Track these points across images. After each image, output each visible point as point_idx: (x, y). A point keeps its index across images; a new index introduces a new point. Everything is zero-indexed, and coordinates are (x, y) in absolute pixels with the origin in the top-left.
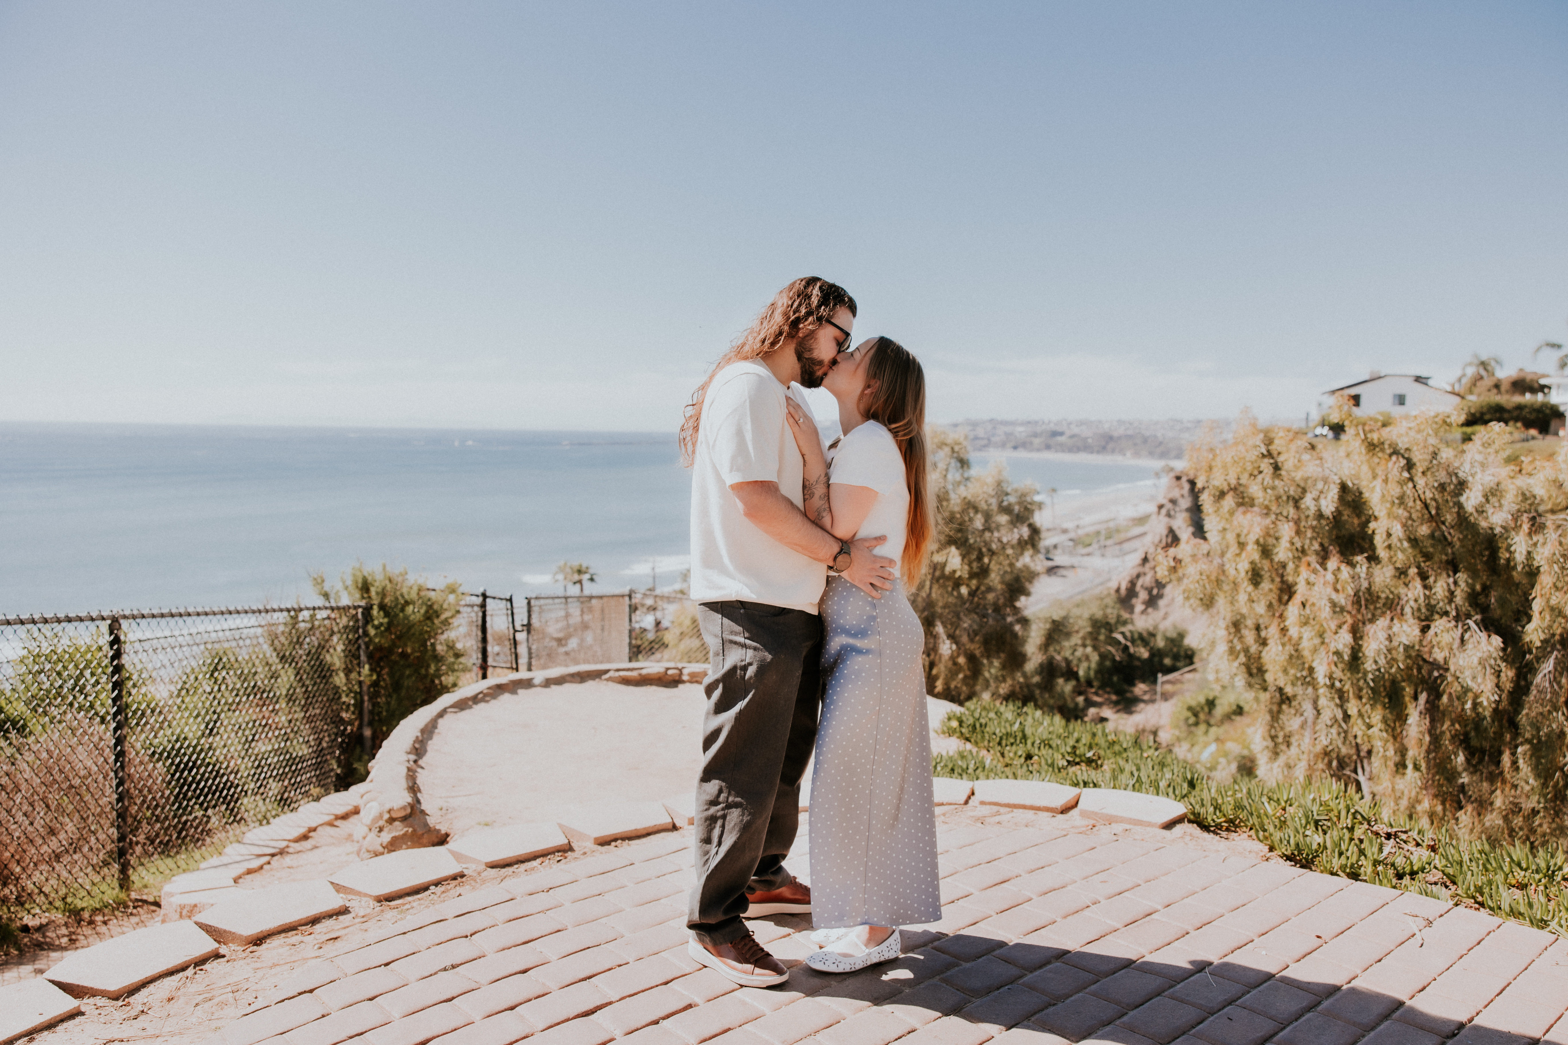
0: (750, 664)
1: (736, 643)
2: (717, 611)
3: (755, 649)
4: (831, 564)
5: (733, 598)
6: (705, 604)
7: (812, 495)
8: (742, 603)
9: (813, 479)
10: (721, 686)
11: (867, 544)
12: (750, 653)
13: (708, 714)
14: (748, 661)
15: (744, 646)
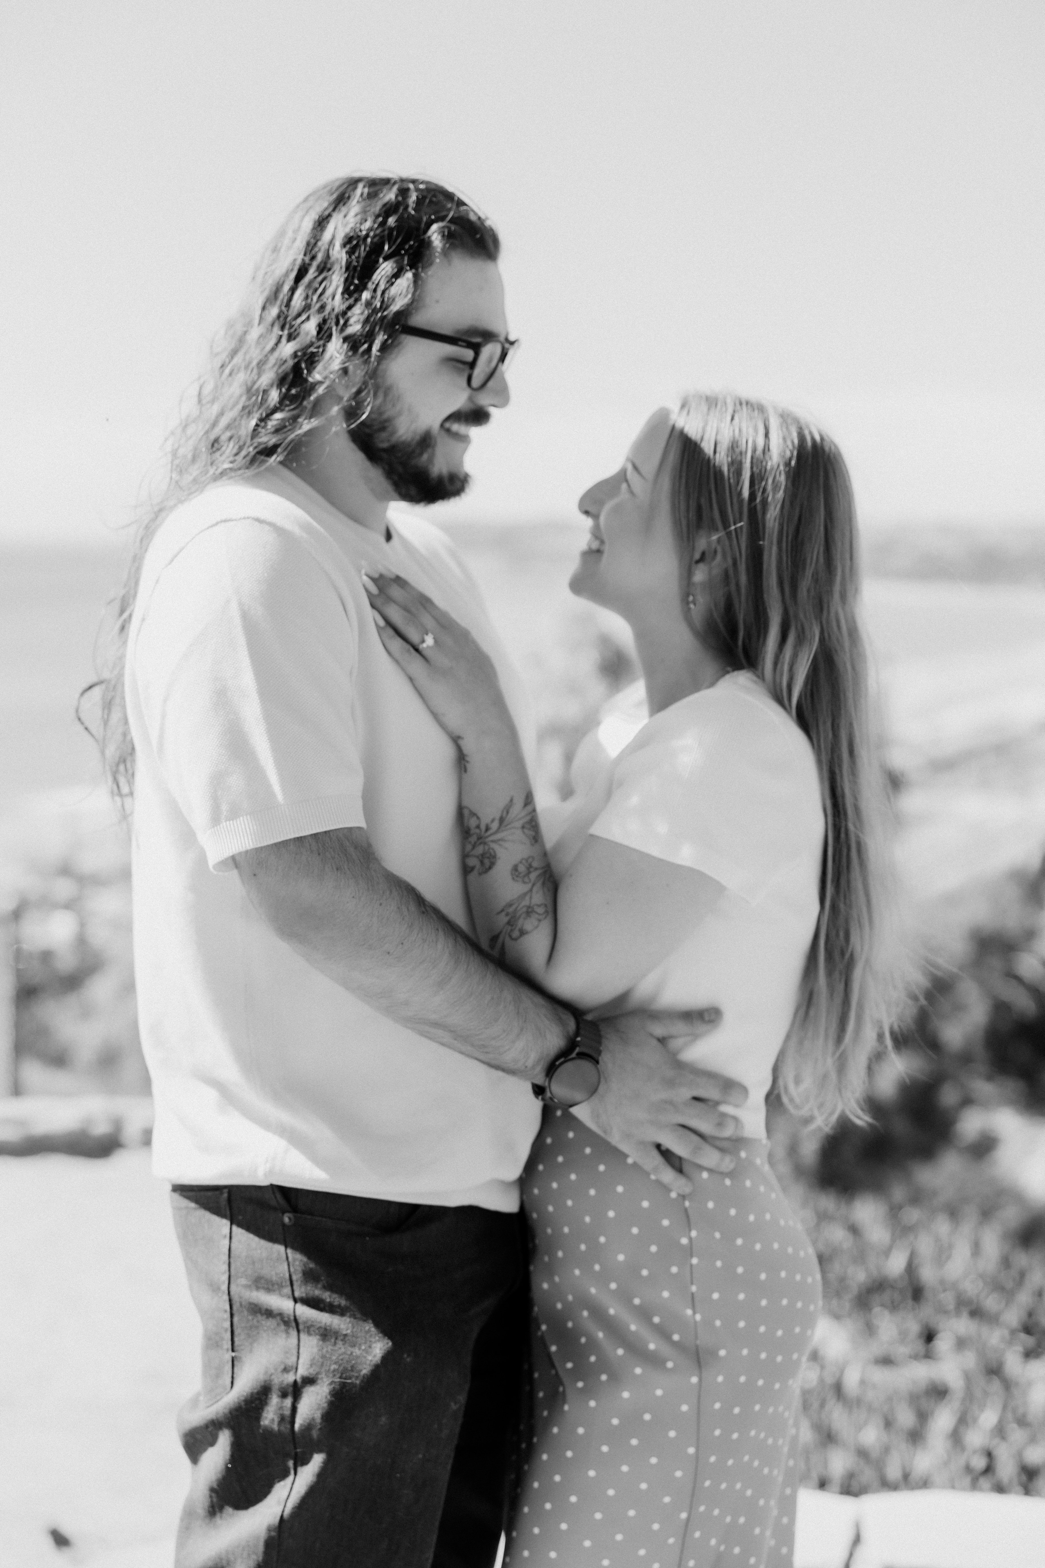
0: (309, 1381)
1: (269, 1313)
2: (217, 1211)
3: (326, 1334)
4: (540, 1080)
5: (260, 1177)
6: (185, 1190)
7: (488, 861)
8: (285, 1193)
9: (488, 813)
10: (224, 1439)
11: (659, 1030)
12: (310, 1345)
13: (188, 1514)
14: (302, 1371)
15: (294, 1324)
